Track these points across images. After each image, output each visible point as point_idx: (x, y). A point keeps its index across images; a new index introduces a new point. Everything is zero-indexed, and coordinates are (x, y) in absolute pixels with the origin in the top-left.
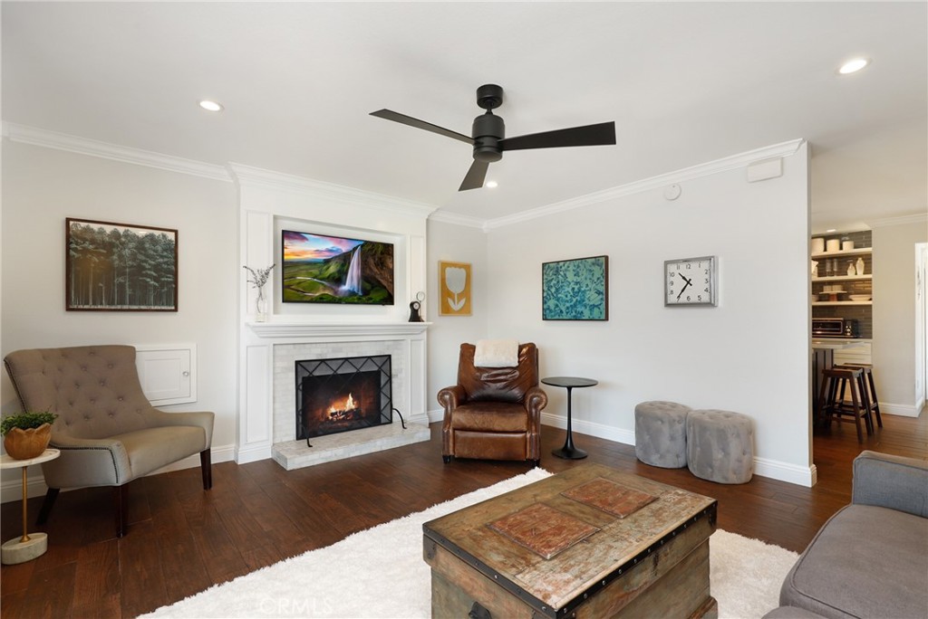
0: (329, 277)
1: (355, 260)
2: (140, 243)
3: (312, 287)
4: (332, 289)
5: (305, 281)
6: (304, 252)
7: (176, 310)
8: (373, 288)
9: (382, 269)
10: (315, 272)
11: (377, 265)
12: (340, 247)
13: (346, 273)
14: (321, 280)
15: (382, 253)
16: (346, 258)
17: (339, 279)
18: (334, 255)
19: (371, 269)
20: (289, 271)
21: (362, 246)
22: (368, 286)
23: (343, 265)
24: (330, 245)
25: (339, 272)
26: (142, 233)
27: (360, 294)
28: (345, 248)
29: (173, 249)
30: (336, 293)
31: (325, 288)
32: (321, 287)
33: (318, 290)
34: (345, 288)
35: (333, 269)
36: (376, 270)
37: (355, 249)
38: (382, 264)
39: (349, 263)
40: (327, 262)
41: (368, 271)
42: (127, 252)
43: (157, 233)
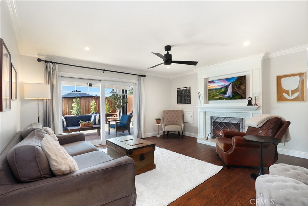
0: (222, 92)
1: (230, 88)
2: (185, 90)
3: (217, 95)
4: (223, 96)
5: (215, 94)
6: (215, 86)
7: (190, 103)
8: (236, 95)
9: (239, 89)
10: (218, 91)
11: (237, 88)
12: (225, 84)
13: (227, 91)
14: (220, 93)
15: (239, 84)
16: (227, 87)
17: (225, 93)
18: (223, 86)
19: (235, 90)
20: (210, 92)
21: (232, 83)
22: (234, 95)
23: (226, 89)
24: (222, 83)
25: (225, 91)
26: (185, 89)
27: (232, 97)
28: (227, 84)
29: (190, 91)
30: (224, 97)
31: (221, 95)
32: (219, 95)
33: (218, 96)
34: (227, 95)
35: (223, 90)
36: (237, 90)
37: (230, 84)
38: (239, 88)
39: (228, 88)
40: (221, 88)
41: (234, 90)
42: (183, 93)
43: (187, 88)
